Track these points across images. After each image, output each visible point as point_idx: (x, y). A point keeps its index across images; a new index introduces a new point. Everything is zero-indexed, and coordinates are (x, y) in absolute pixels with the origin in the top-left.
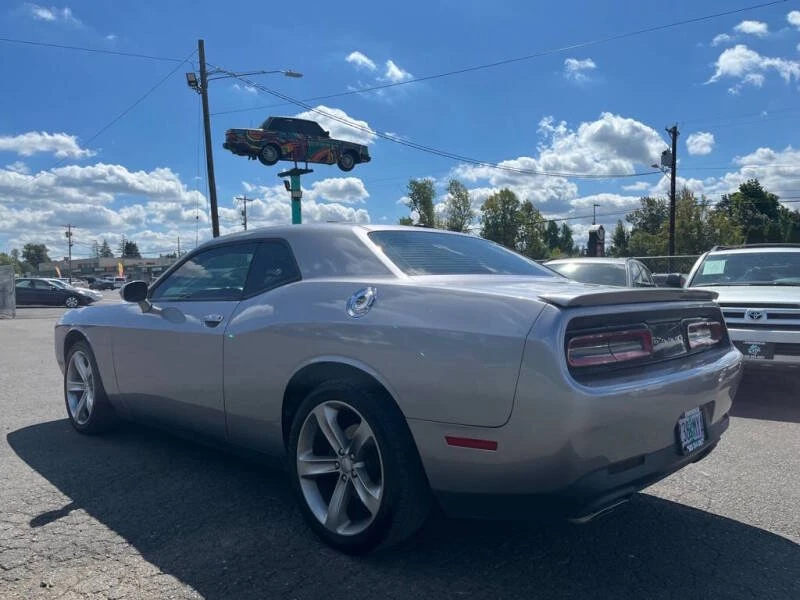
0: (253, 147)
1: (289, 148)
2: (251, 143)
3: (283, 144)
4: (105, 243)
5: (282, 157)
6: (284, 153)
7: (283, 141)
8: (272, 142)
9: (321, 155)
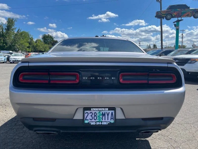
0: (163, 15)
1: (175, 14)
2: (162, 14)
3: (173, 13)
4: (150, 45)
5: (173, 17)
6: (173, 16)
7: (173, 12)
8: (169, 13)
9: (187, 14)
